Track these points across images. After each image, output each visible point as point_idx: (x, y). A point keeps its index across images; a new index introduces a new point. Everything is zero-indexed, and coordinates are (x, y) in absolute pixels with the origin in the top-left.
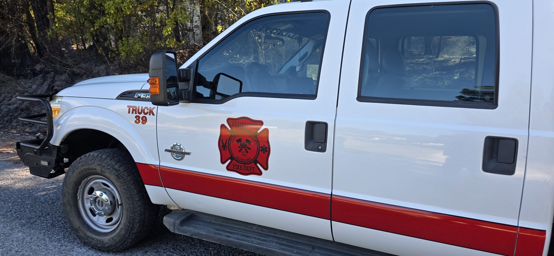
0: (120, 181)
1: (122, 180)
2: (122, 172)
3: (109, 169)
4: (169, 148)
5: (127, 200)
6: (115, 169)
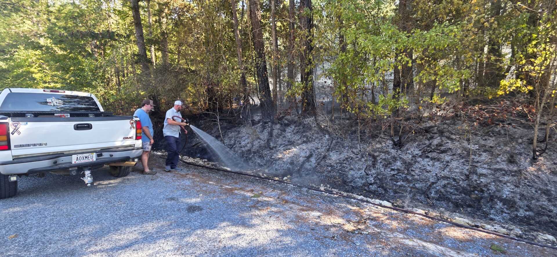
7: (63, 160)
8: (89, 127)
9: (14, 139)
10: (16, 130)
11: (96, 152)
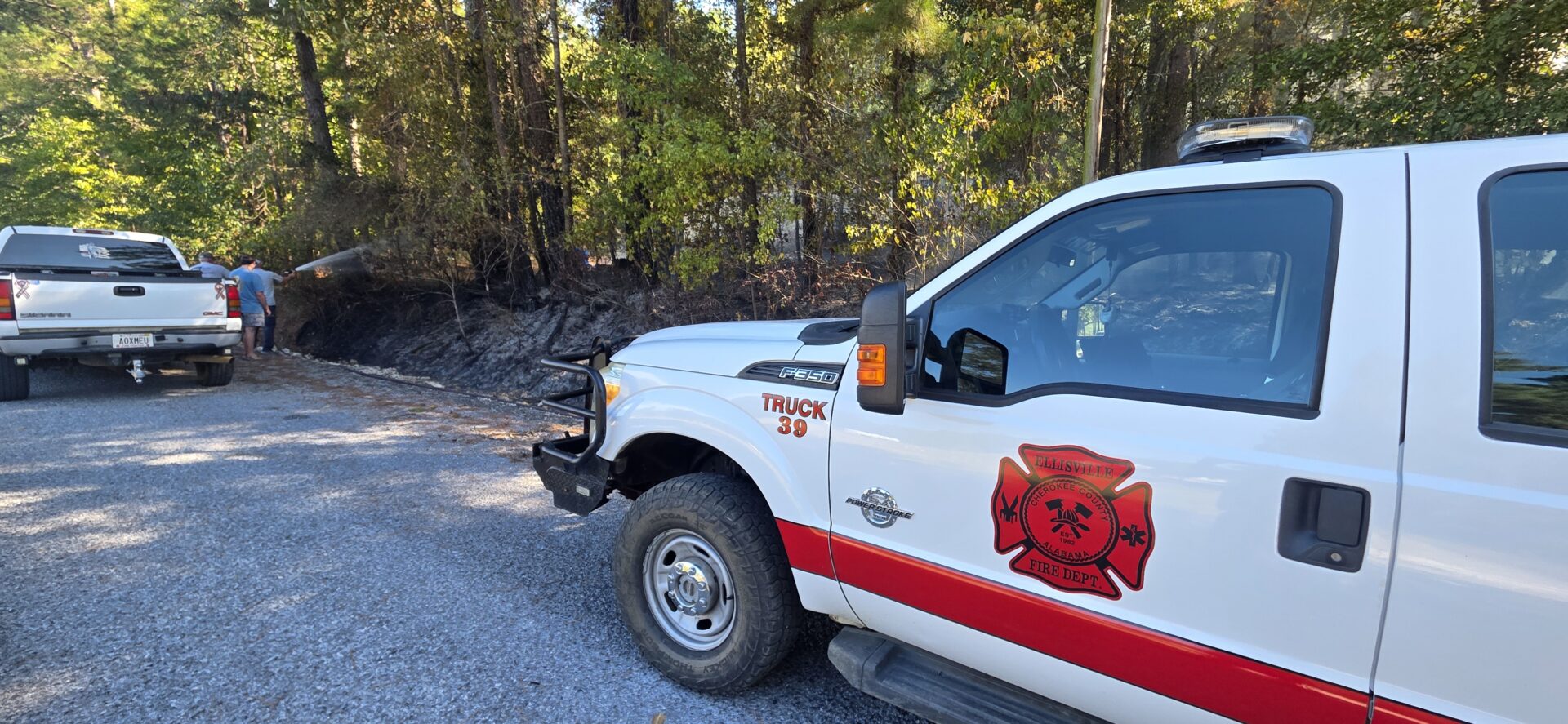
0: (736, 550)
1: (740, 548)
2: (741, 532)
3: (714, 522)
4: (859, 498)
5: (751, 595)
6: (728, 525)
7: (97, 341)
8: (140, 292)
9: (19, 303)
10: (22, 291)
11: (153, 333)
